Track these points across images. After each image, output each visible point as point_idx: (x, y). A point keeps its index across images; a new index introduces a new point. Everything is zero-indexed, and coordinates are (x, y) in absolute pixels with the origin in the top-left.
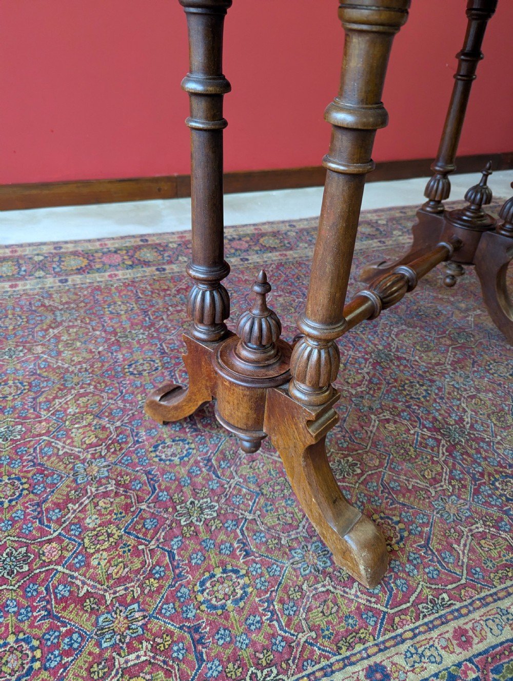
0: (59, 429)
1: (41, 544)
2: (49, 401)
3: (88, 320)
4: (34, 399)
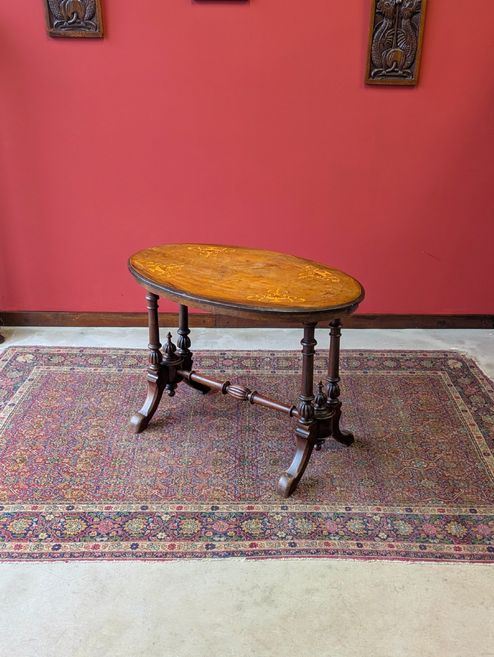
0: (86, 429)
1: (64, 458)
2: (87, 419)
3: (120, 390)
4: (82, 417)
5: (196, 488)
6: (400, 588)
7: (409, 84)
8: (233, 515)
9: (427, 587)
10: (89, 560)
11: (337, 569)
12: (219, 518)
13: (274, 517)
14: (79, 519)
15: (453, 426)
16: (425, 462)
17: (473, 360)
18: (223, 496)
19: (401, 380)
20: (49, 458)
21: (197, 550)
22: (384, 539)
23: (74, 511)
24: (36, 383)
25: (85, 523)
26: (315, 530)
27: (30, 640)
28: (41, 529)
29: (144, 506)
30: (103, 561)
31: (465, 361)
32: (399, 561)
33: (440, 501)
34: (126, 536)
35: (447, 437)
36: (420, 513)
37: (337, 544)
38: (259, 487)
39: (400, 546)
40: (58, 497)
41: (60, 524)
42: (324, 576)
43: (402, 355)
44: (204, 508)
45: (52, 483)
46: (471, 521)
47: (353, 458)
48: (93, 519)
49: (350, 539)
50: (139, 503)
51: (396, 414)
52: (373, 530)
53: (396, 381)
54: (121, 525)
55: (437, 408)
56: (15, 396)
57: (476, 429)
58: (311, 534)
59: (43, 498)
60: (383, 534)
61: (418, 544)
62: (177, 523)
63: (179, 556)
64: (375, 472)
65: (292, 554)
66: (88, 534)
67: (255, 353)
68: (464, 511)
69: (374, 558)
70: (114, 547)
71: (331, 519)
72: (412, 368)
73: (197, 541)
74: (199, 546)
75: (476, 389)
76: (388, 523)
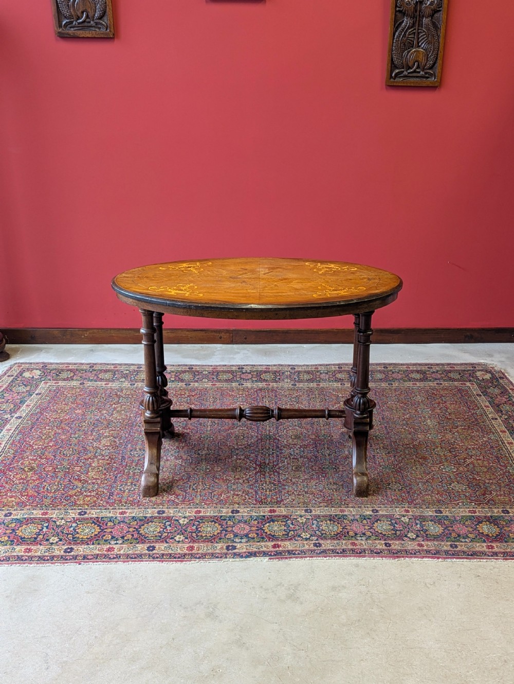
2: (99, 430)
3: (133, 403)
4: (93, 428)
5: (215, 493)
6: (431, 585)
7: (431, 85)
8: (255, 518)
9: (459, 583)
10: (103, 562)
11: (365, 568)
12: (240, 521)
13: (298, 520)
14: (92, 524)
15: (482, 433)
16: (454, 467)
17: (503, 371)
18: (244, 500)
19: (427, 391)
20: (59, 467)
21: (218, 551)
22: (413, 539)
23: (86, 516)
24: (44, 397)
25: (99, 528)
26: (341, 531)
27: (43, 637)
28: (51, 533)
29: (160, 511)
30: (118, 563)
31: (494, 373)
32: (429, 559)
33: (470, 503)
34: (142, 539)
35: (476, 443)
36: (451, 515)
37: (364, 544)
38: (282, 492)
39: (430, 545)
40: (70, 503)
41: (72, 528)
42: (350, 574)
43: (428, 368)
44: (224, 512)
45: (63, 490)
46: (504, 521)
47: (379, 463)
48: (106, 525)
49: (377, 539)
50: (155, 508)
51: (423, 422)
52: (401, 530)
53: (423, 392)
54: (137, 529)
55: (466, 417)
56: (21, 409)
57: (507, 435)
58: (337, 535)
59: (53, 505)
60: (412, 534)
61: (449, 543)
62: (195, 526)
63: (198, 556)
64: (403, 477)
65: (317, 553)
66: (102, 538)
67: (275, 367)
68: (496, 512)
69: (403, 557)
70: (130, 549)
71: (358, 521)
72: (439, 379)
73: (217, 542)
74: (219, 547)
75: (506, 398)
76: (417, 524)
